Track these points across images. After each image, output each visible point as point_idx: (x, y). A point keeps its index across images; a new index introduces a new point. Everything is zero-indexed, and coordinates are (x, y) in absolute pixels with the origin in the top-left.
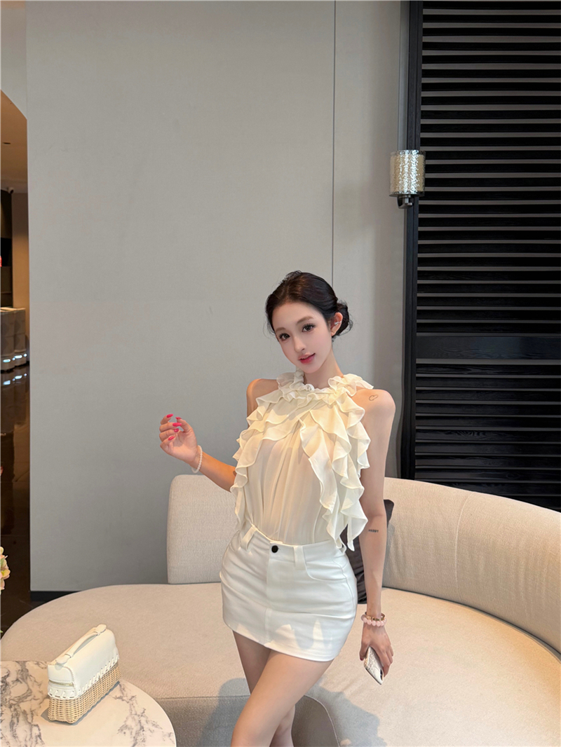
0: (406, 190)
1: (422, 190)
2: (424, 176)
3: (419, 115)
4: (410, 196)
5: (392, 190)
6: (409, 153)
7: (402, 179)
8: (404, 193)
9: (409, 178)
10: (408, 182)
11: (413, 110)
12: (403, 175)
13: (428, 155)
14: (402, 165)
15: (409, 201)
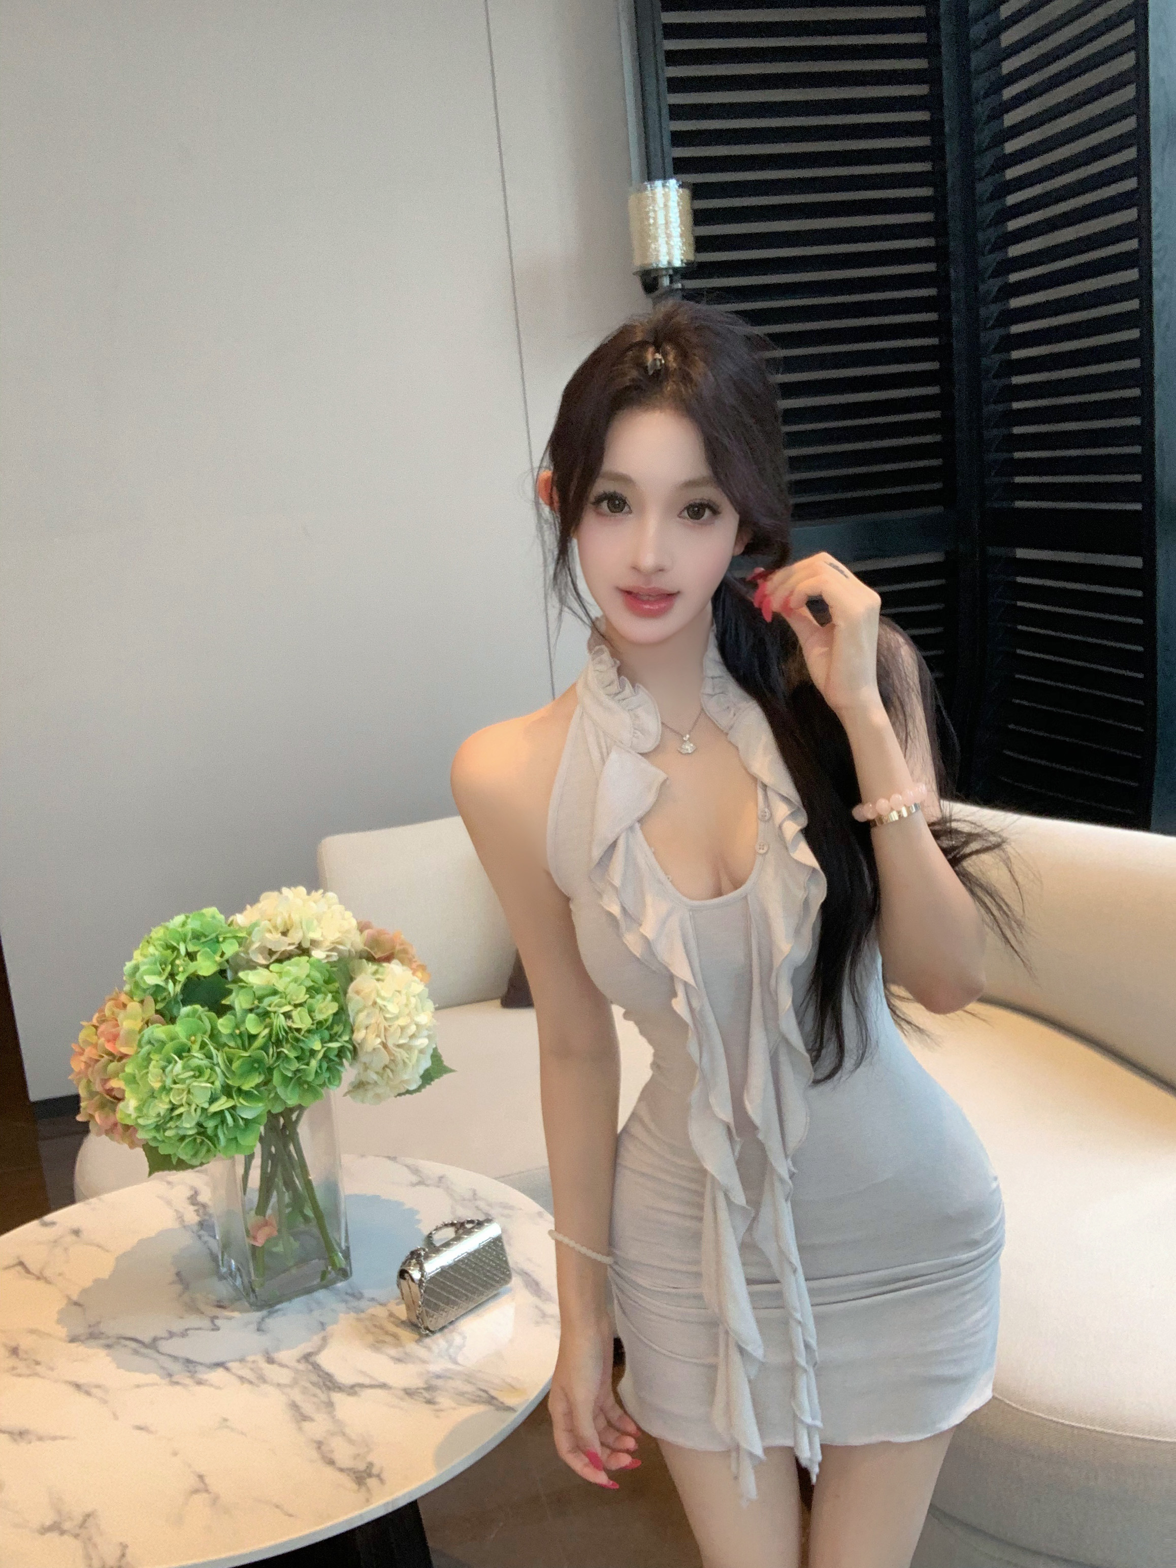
0: (663, 262)
1: (691, 257)
2: (693, 230)
3: (665, 112)
4: (671, 272)
5: (638, 262)
6: (664, 186)
7: (656, 239)
8: (661, 266)
9: (669, 236)
10: (667, 243)
11: (652, 104)
12: (657, 229)
13: (697, 192)
14: (655, 211)
15: (671, 282)
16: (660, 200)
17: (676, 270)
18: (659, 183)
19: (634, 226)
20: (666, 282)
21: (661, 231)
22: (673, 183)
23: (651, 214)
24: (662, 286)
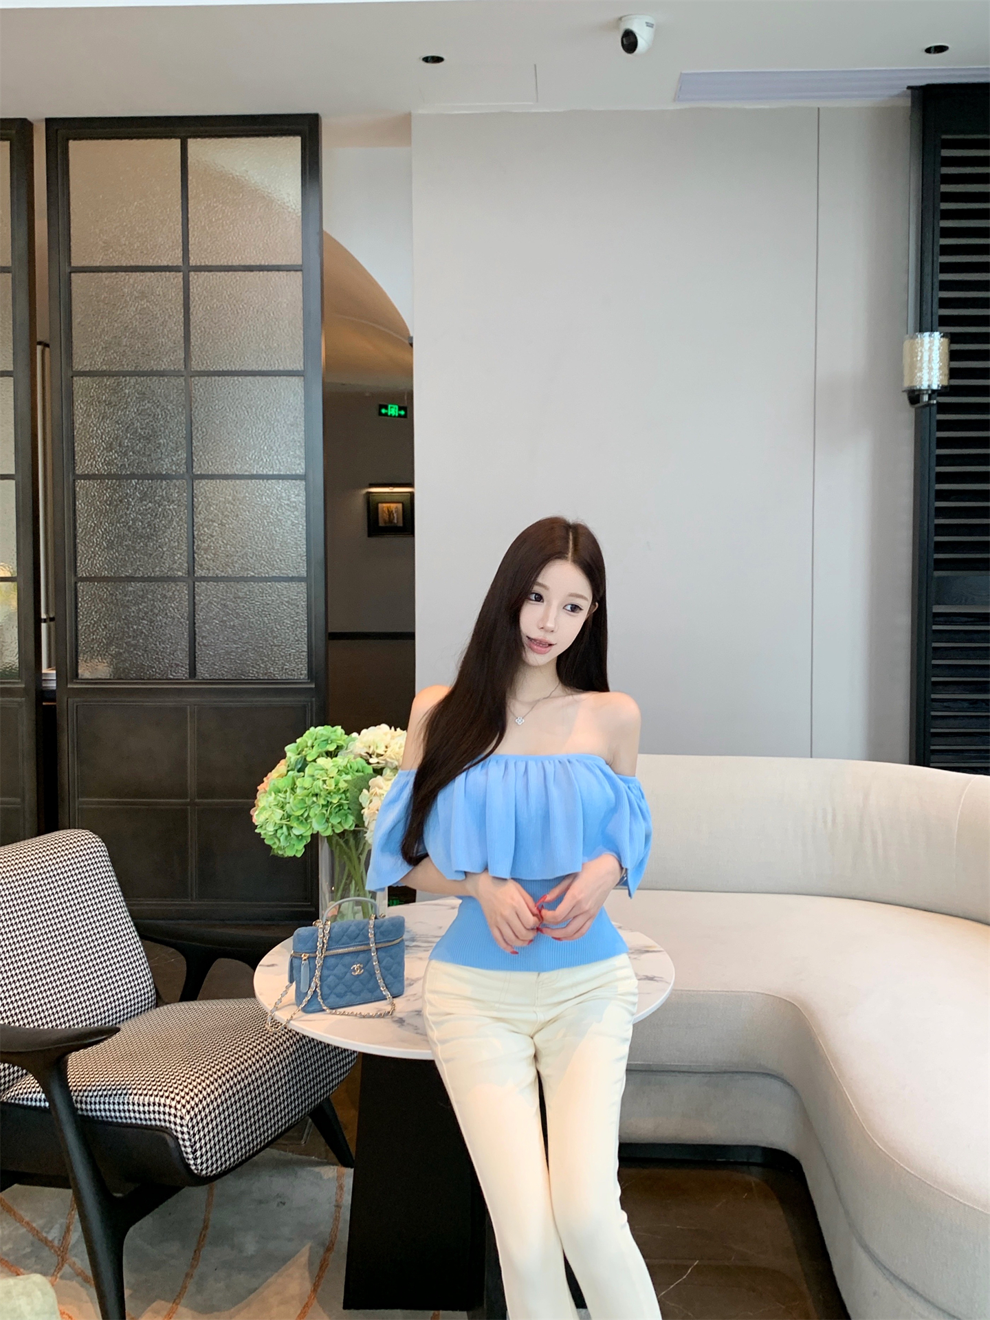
0: (925, 385)
1: (945, 383)
2: (949, 364)
4: (930, 392)
5: (906, 384)
6: (930, 336)
7: (921, 370)
8: (922, 388)
9: (931, 369)
10: (929, 373)
11: (928, 280)
12: (922, 364)
13: (953, 338)
14: (921, 351)
15: (930, 399)
16: (927, 346)
17: (934, 391)
18: (927, 334)
19: (907, 360)
20: (926, 398)
21: (925, 365)
22: (937, 334)
23: (920, 354)
24: (922, 401)
